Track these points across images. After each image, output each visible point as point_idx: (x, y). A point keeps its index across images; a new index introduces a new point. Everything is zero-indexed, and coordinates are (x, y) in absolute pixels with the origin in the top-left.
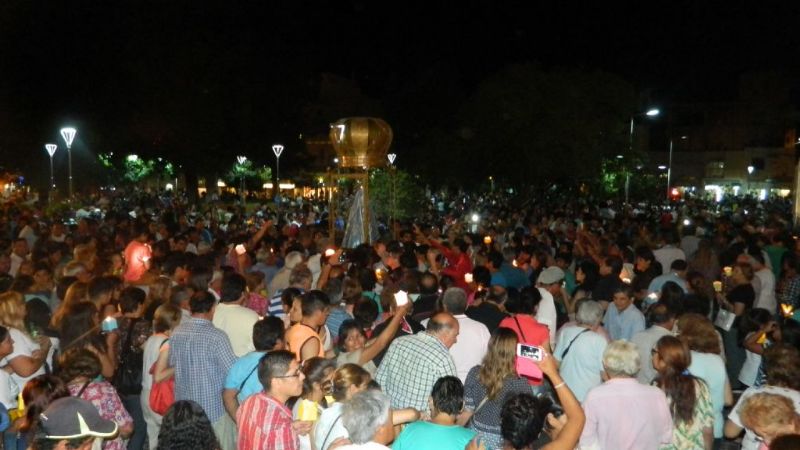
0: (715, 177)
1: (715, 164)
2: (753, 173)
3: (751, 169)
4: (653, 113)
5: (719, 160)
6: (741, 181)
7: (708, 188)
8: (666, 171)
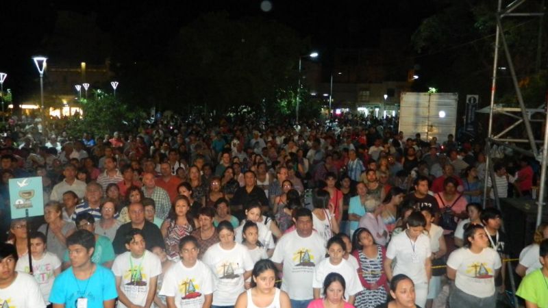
0: (363, 102)
1: (364, 92)
2: (387, 98)
3: (386, 96)
4: (314, 55)
5: (366, 89)
6: (380, 105)
7: (359, 109)
8: (328, 97)
